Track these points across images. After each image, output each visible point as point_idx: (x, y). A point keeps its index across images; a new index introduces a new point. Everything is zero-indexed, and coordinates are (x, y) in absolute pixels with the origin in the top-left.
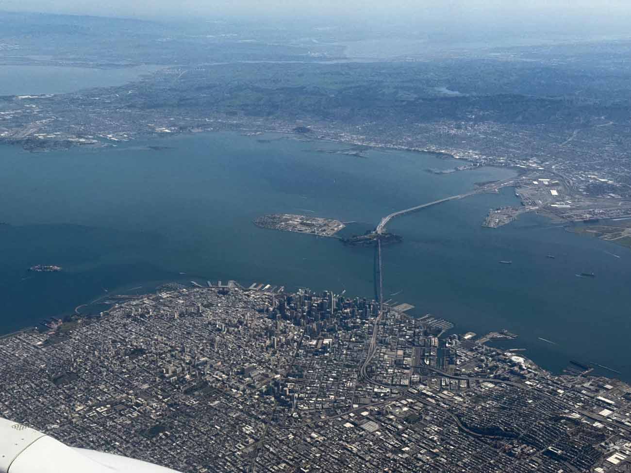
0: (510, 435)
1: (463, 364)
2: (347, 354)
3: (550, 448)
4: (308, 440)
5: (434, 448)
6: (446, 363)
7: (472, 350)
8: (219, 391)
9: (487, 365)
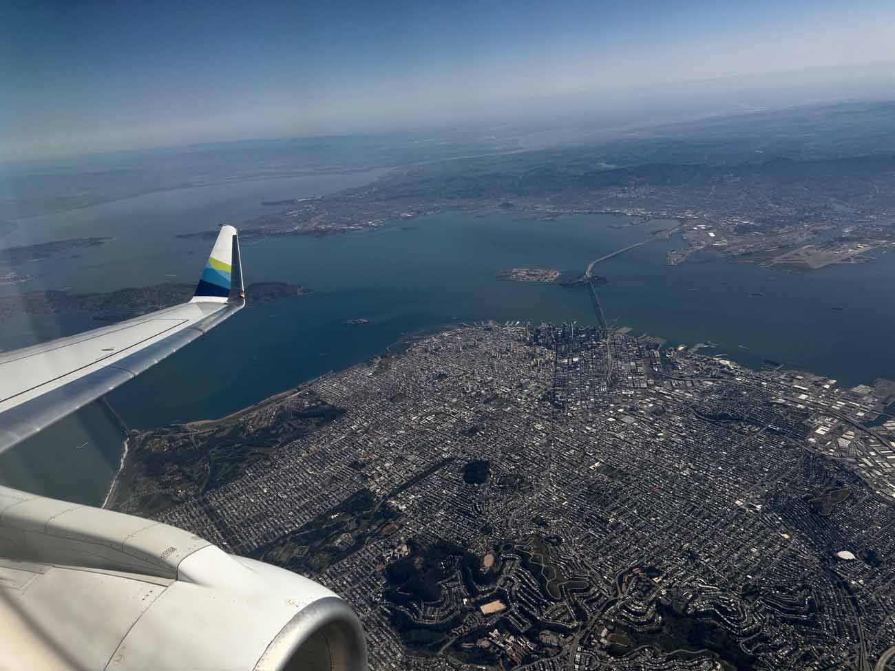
0: (738, 419)
1: (684, 369)
2: (593, 368)
3: (769, 426)
4: (585, 432)
5: (682, 432)
6: (670, 369)
7: (687, 358)
8: (508, 400)
9: (702, 368)
